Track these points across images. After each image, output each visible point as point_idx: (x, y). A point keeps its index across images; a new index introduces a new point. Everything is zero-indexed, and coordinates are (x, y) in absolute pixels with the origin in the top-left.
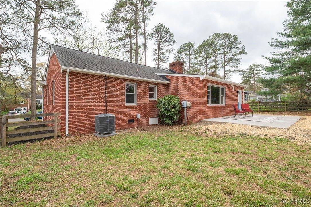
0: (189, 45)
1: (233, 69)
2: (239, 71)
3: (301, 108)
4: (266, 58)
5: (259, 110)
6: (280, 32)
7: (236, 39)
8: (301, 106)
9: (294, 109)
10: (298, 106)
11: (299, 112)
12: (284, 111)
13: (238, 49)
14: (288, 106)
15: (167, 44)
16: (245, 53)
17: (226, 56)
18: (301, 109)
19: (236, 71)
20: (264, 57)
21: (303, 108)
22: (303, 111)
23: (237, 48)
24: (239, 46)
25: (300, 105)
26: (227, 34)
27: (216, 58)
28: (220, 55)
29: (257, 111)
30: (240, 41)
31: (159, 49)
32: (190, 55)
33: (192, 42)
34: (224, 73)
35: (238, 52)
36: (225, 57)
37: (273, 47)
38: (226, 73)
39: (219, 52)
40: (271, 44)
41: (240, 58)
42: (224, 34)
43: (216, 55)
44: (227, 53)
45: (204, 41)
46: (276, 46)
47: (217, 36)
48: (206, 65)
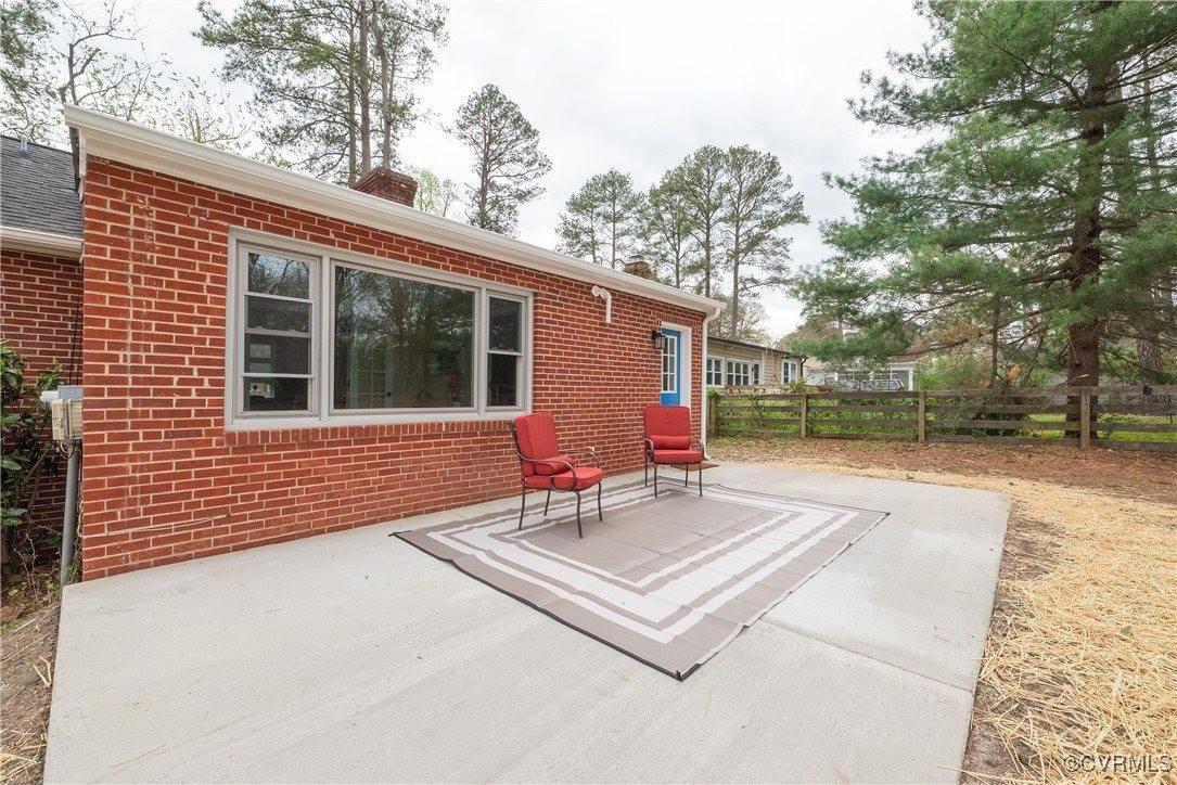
0: (612, 183)
1: (763, 276)
2: (785, 282)
3: (991, 424)
4: (841, 183)
5: (803, 432)
6: (903, 53)
7: (773, 167)
8: (994, 416)
9: (960, 431)
10: (978, 416)
11: (988, 444)
12: (916, 438)
13: (781, 205)
14: (931, 417)
15: (518, 168)
16: (805, 220)
17: (742, 231)
18: (993, 432)
19: (775, 281)
20: (833, 181)
21: (1002, 424)
22: (1006, 443)
23: (779, 201)
24: (786, 195)
25: (993, 408)
26: (743, 151)
27: (708, 235)
28: (721, 224)
29: (797, 435)
30: (789, 177)
31: (487, 185)
32: (616, 218)
33: (623, 172)
34: (736, 286)
35: (782, 214)
36: (737, 232)
37: (871, 124)
38: (740, 286)
39: (719, 213)
40: (858, 107)
41: (788, 237)
42: (733, 152)
43: (708, 224)
44: (747, 217)
45: (669, 172)
46: (884, 117)
47: (710, 157)
48: (678, 260)
